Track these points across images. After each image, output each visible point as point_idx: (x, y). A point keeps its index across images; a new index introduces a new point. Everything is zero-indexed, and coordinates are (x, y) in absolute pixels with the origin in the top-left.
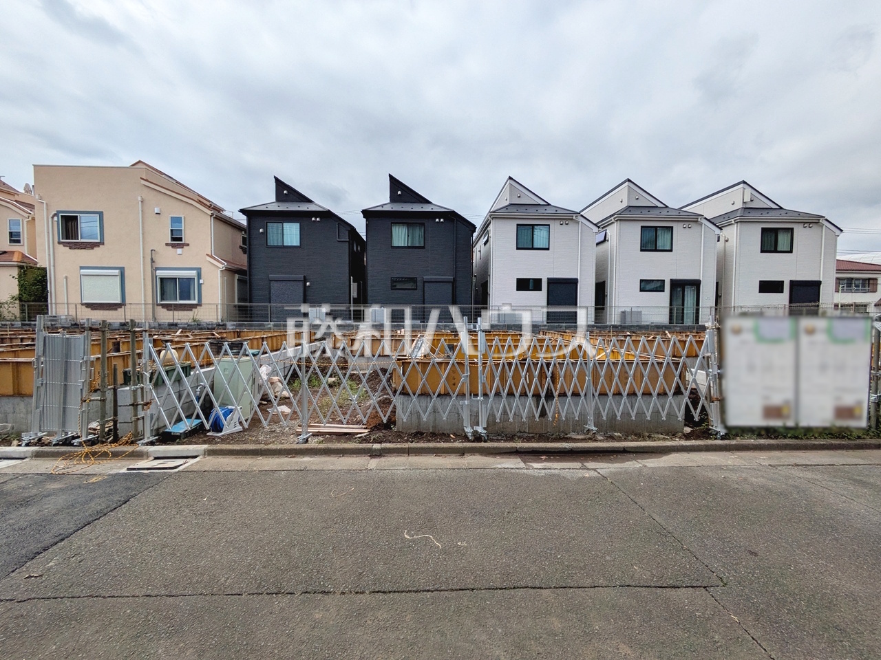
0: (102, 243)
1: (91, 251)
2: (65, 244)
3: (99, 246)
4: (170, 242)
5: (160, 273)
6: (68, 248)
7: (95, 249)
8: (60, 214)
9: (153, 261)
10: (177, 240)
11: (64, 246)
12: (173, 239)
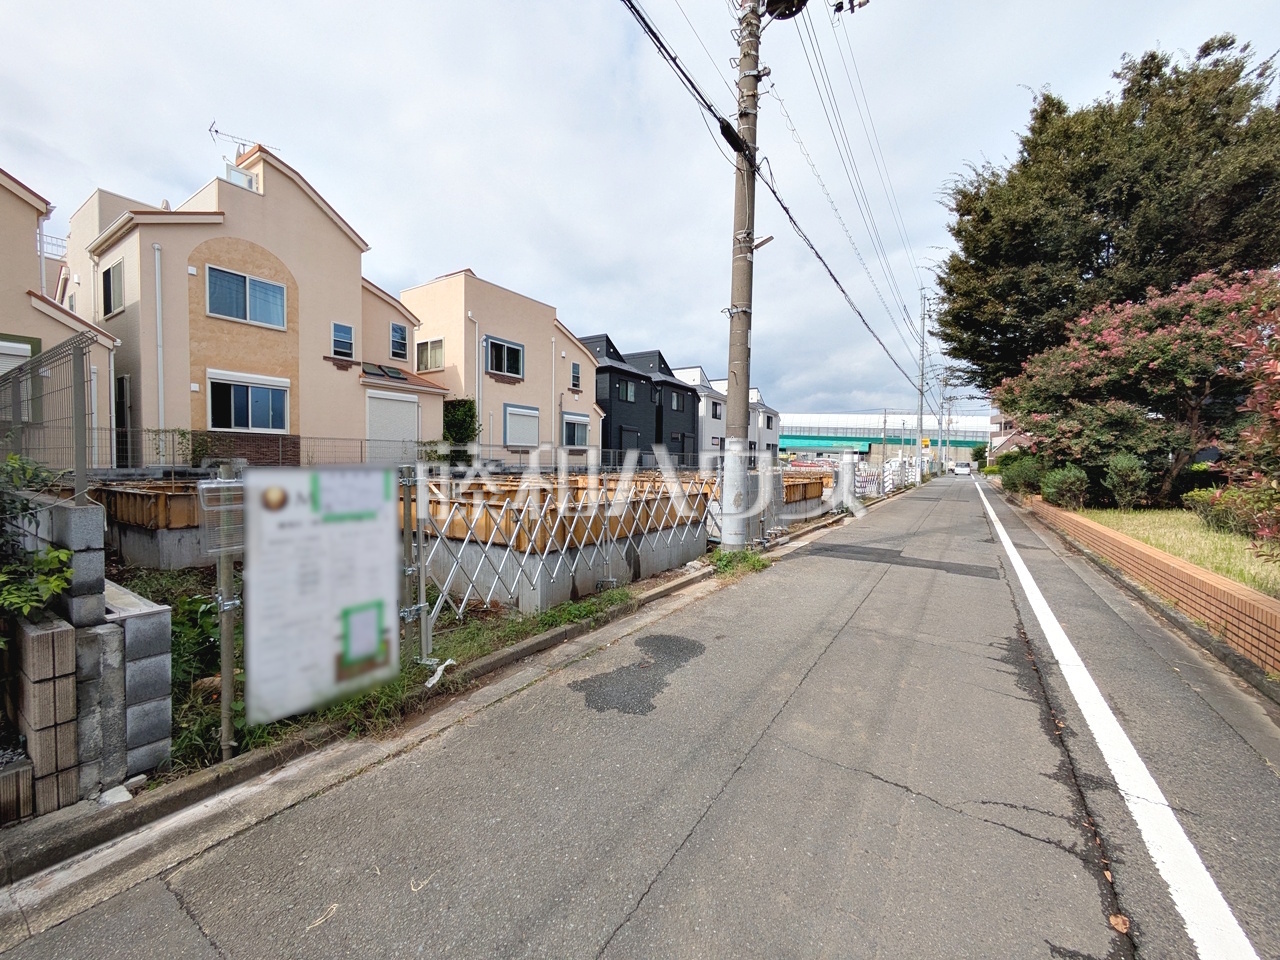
0: (523, 380)
1: (513, 386)
2: (492, 376)
3: (519, 382)
4: (571, 387)
5: (568, 418)
6: (493, 380)
7: (517, 384)
8: (490, 340)
9: (560, 405)
10: (576, 387)
12: (574, 385)
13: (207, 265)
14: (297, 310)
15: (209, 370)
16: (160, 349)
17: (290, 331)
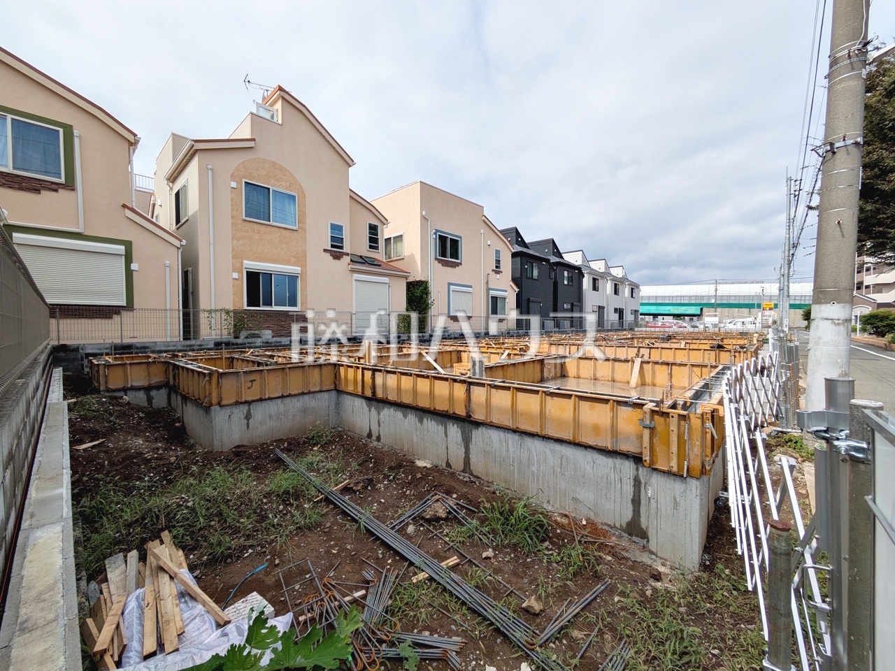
0: (461, 264)
1: (454, 269)
2: (440, 261)
3: (458, 266)
4: (494, 269)
5: (493, 293)
6: (441, 265)
7: (457, 268)
9: (487, 283)
10: (497, 269)
11: (439, 262)
12: (497, 267)
13: (244, 180)
14: (305, 213)
15: (245, 262)
16: (212, 247)
17: (300, 230)
